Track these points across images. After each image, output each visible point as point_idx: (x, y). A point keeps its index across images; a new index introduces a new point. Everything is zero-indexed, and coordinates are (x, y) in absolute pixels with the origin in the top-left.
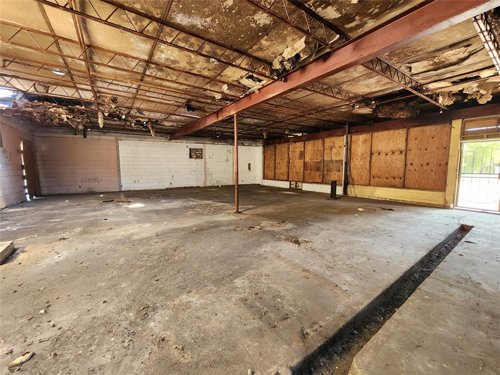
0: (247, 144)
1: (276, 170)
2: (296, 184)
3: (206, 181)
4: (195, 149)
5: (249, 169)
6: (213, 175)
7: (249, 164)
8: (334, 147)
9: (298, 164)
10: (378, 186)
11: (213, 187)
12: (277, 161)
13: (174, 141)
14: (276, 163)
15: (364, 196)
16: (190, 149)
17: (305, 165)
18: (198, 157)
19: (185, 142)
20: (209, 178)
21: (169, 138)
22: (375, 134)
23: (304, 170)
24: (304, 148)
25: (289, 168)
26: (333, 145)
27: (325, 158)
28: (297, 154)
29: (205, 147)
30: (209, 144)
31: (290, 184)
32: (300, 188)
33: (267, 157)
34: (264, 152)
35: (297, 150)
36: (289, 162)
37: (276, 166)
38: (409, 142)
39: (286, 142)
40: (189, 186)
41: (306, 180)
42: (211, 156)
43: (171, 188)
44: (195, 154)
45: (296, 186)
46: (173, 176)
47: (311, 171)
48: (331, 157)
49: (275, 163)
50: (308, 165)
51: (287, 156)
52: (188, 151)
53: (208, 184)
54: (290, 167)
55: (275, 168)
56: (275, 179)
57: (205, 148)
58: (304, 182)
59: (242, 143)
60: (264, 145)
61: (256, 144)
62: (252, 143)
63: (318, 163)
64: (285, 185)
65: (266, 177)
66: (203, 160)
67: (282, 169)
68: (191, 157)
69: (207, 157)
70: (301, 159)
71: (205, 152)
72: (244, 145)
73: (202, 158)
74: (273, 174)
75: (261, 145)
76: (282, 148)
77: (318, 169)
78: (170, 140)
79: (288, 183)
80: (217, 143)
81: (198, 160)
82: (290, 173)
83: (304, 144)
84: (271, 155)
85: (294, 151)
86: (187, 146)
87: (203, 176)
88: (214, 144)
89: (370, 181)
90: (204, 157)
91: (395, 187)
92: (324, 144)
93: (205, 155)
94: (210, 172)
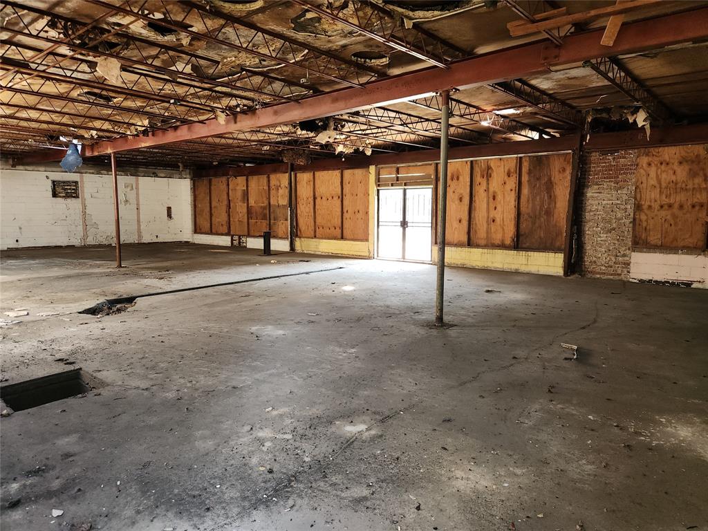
0: (163, 175)
1: (213, 219)
2: (240, 239)
3: (85, 236)
4: (64, 182)
5: (169, 215)
6: (99, 227)
7: (169, 209)
8: (280, 186)
9: (240, 209)
10: (322, 238)
11: (100, 246)
12: (214, 204)
13: (21, 167)
14: (213, 206)
15: (310, 252)
16: (53, 182)
17: (249, 211)
18: (68, 196)
19: (43, 169)
20: (91, 231)
21: (11, 162)
22: (318, 174)
23: (248, 219)
24: (247, 187)
25: (229, 215)
26: (279, 184)
27: (272, 203)
28: (239, 194)
29: (82, 178)
30: (90, 173)
31: (232, 240)
32: (245, 244)
33: (200, 197)
34: (194, 189)
35: (238, 188)
36: (229, 206)
37: (213, 212)
38: (344, 186)
39: (223, 175)
40: (54, 245)
41: (252, 233)
42: (94, 195)
43: (17, 249)
44: (65, 191)
45: (239, 243)
46: (20, 228)
47: (257, 219)
48: (278, 201)
49: (211, 207)
50: (253, 210)
51: (226, 197)
52: (49, 184)
53: (90, 241)
54: (231, 214)
55: (211, 215)
56: (211, 232)
57: (82, 181)
58: (249, 235)
59: (153, 173)
60: (194, 177)
61: (180, 174)
62: (173, 174)
63: (264, 208)
64: (225, 241)
65: (198, 231)
66: (80, 200)
67: (221, 217)
68: (55, 195)
69: (87, 196)
70: (244, 203)
71: (83, 187)
72: (157, 176)
73: (78, 197)
74: (209, 225)
75: (188, 176)
76: (219, 184)
77: (264, 217)
78: (14, 166)
79: (229, 238)
80: (105, 172)
81: (69, 200)
82: (231, 222)
83: (247, 180)
84: (205, 193)
85: (235, 189)
86: (47, 177)
87: (80, 228)
88: (99, 173)
89: (315, 232)
90: (80, 196)
91: (335, 238)
92: (269, 181)
93: (83, 192)
94: (94, 221)
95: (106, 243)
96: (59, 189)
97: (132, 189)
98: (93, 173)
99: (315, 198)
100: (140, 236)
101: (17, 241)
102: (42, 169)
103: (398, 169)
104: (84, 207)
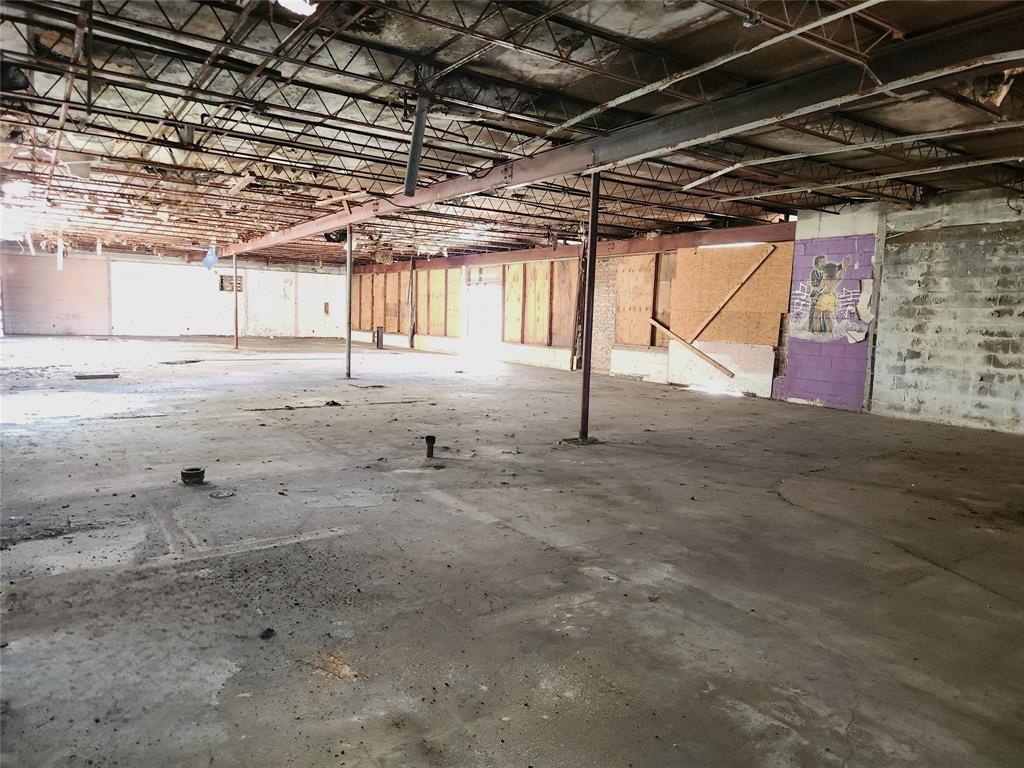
0: (322, 271)
1: (362, 315)
3: (247, 327)
4: (230, 277)
5: (327, 311)
6: (259, 319)
7: (327, 305)
9: (380, 306)
11: (260, 337)
12: (363, 300)
13: (194, 263)
14: (362, 302)
16: (222, 277)
17: (386, 307)
18: (234, 289)
20: (252, 323)
24: (385, 284)
27: (401, 300)
28: (380, 291)
29: (247, 273)
30: (253, 269)
31: (374, 337)
33: (354, 293)
35: (379, 285)
36: (373, 303)
37: (362, 308)
39: (370, 272)
42: (256, 289)
43: (187, 336)
44: (230, 284)
49: (360, 304)
50: (389, 307)
51: (370, 294)
52: (218, 279)
53: (251, 332)
54: (374, 311)
55: (360, 312)
56: (360, 329)
57: (247, 276)
66: (243, 293)
67: (367, 314)
68: (222, 288)
69: (250, 290)
71: (247, 282)
72: (316, 272)
73: (242, 291)
74: (359, 321)
76: (367, 280)
78: (189, 262)
80: (267, 268)
81: (234, 293)
82: (374, 319)
83: (386, 278)
84: (357, 290)
85: (377, 286)
86: (216, 272)
88: (261, 269)
89: (428, 329)
90: (244, 290)
91: (441, 336)
92: (399, 279)
95: (264, 335)
96: (226, 284)
97: (291, 284)
98: (257, 269)
99: (429, 296)
100: (297, 330)
101: (188, 329)
103: (481, 270)
104: (247, 301)
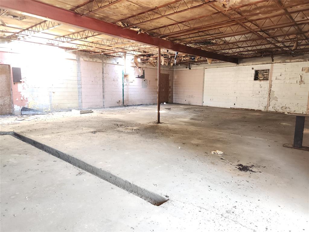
3: (269, 105)
4: (263, 70)
6: (278, 100)
16: (256, 71)
20: (273, 103)
29: (272, 67)
30: (278, 63)
40: (250, 108)
42: (278, 78)
43: (234, 109)
44: (263, 76)
46: (237, 98)
52: (253, 72)
53: (271, 108)
57: (272, 69)
66: (268, 82)
68: (256, 79)
69: (273, 78)
71: (272, 73)
78: (237, 64)
86: (252, 68)
87: (266, 100)
88: (284, 62)
90: (269, 79)
93: (271, 76)
94: (275, 96)
95: (281, 111)
96: (260, 75)
98: (280, 63)
101: (235, 104)
102: (251, 63)
104: (271, 86)
